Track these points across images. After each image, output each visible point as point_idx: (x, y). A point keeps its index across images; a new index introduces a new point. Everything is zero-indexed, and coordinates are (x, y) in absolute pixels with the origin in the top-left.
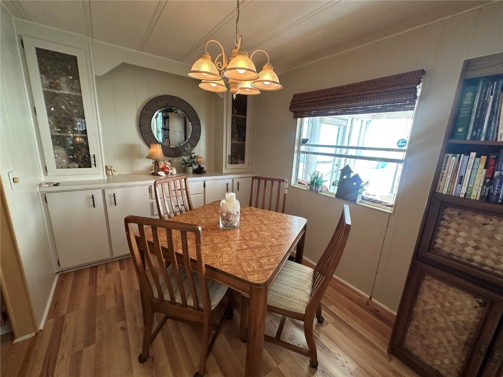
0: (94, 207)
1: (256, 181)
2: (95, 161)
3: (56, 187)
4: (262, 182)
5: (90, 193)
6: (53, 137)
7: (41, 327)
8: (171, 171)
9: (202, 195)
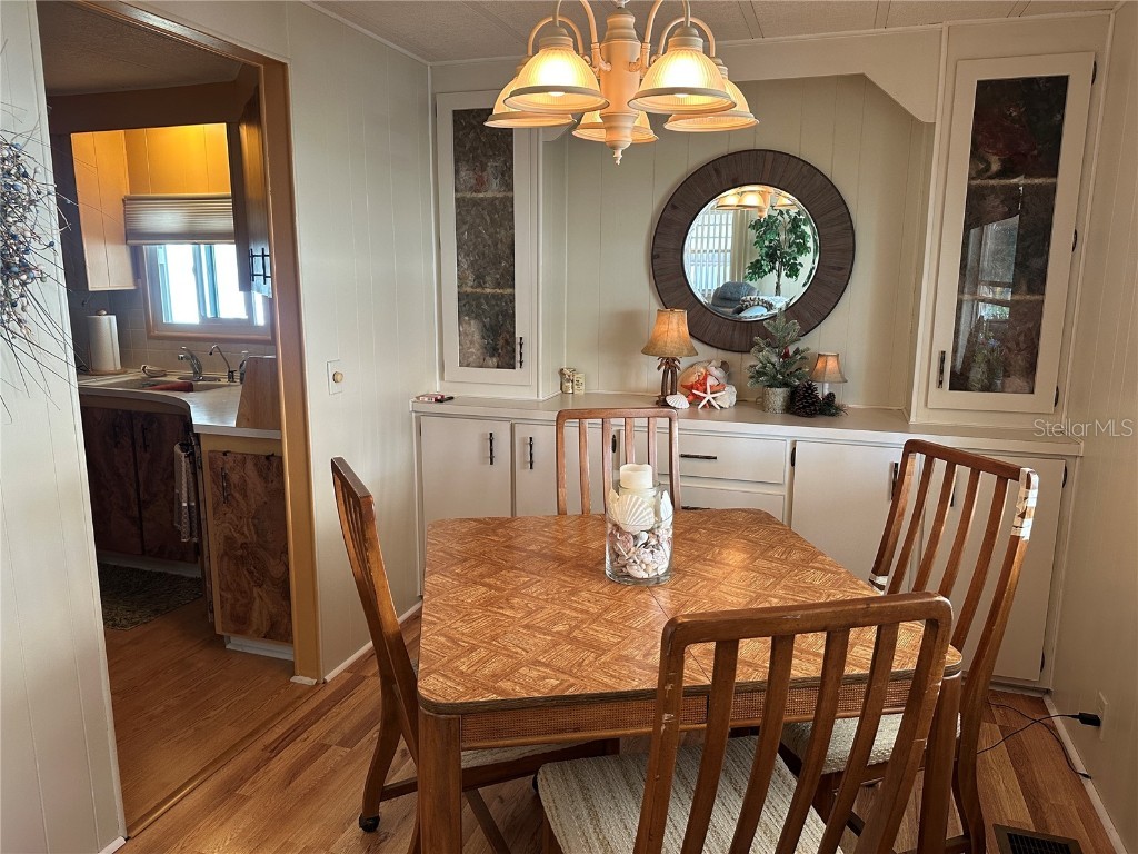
0: (492, 463)
1: (918, 460)
2: (521, 354)
3: (439, 405)
4: (940, 466)
5: (489, 427)
6: (461, 297)
7: (328, 678)
8: (709, 397)
9: (784, 491)
